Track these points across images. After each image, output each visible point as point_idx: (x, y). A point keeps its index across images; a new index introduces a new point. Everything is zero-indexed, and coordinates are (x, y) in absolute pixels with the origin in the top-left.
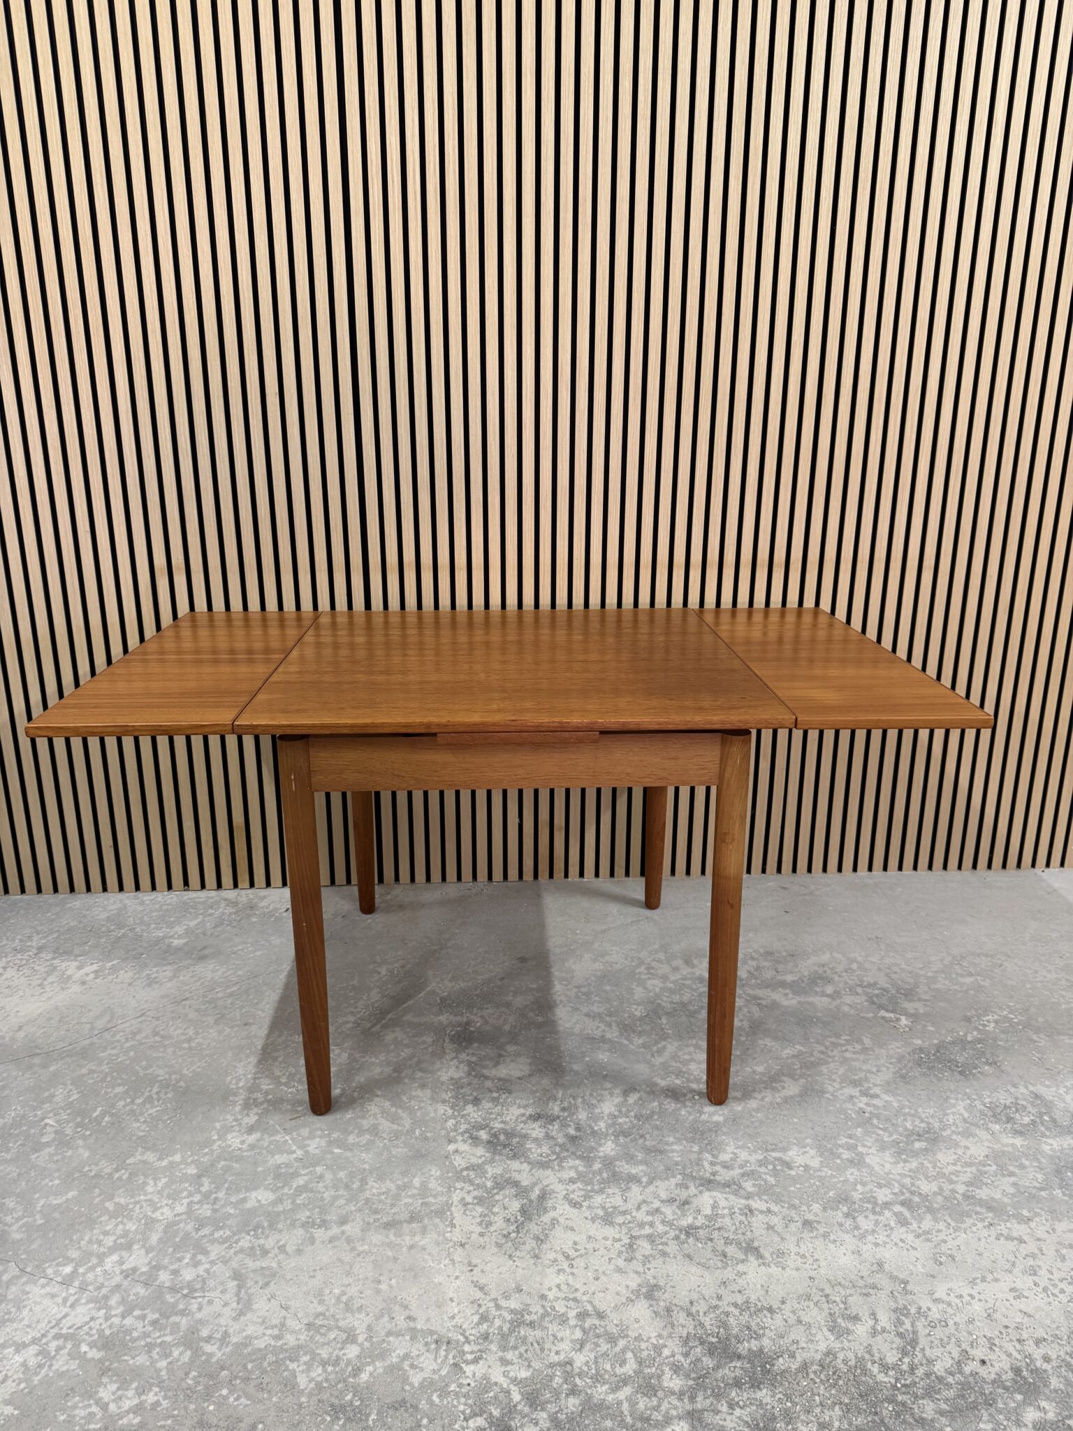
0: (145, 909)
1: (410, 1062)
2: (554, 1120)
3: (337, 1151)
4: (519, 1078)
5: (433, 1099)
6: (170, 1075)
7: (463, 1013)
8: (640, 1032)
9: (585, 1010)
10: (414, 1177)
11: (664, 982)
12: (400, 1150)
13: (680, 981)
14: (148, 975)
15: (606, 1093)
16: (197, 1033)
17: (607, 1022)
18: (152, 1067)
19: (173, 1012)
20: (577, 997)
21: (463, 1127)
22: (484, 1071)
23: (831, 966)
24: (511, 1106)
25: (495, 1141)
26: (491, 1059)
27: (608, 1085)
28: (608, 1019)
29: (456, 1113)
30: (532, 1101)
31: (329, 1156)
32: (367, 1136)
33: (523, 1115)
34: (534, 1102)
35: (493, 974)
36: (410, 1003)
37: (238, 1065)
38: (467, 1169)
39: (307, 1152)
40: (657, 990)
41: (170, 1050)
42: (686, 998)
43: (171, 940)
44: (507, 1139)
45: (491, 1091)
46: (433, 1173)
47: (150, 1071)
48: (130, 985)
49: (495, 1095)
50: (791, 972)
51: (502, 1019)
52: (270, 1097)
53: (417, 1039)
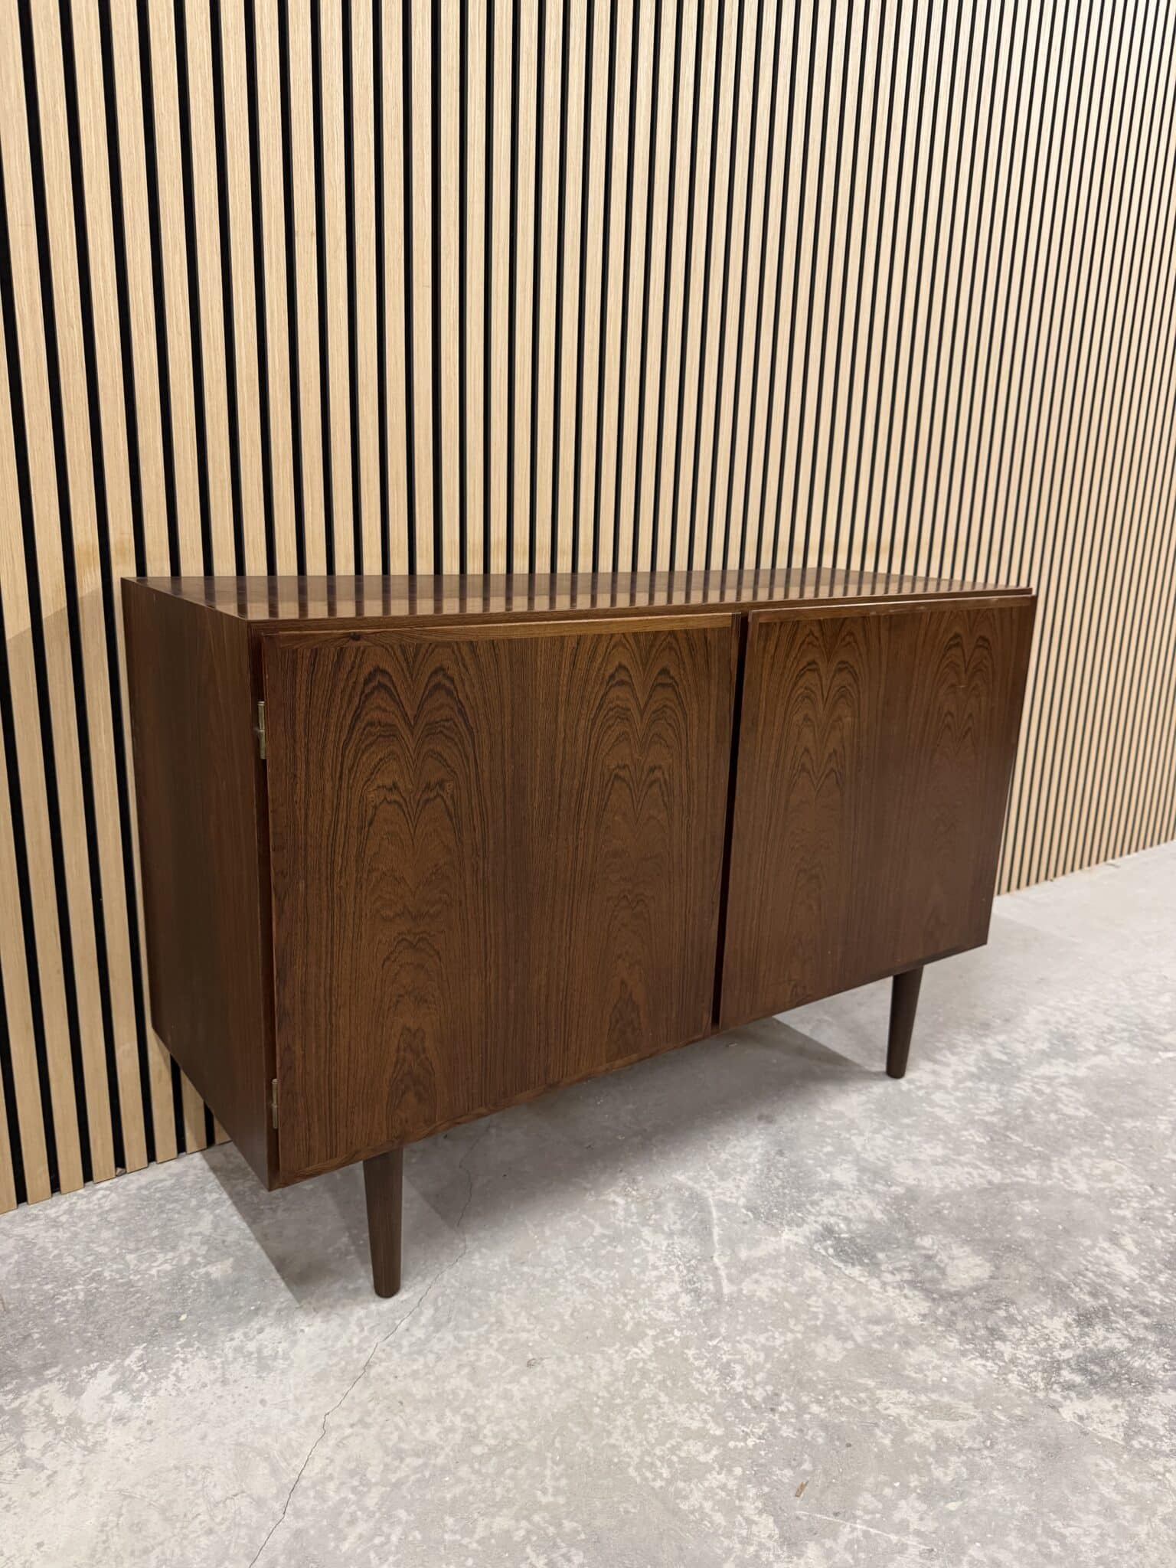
0: (75, 1235)
1: (842, 1317)
2: (1106, 1315)
3: (952, 1506)
4: (991, 1277)
5: (946, 1356)
6: (528, 1518)
7: (802, 1218)
8: (1016, 1161)
10: (1097, 1487)
12: (1020, 1456)
14: (238, 1350)
15: (1097, 1252)
16: (467, 1417)
17: (967, 1164)
18: (476, 1520)
19: (374, 1397)
21: (1037, 1377)
22: (943, 1287)
24: (1042, 1321)
25: (1096, 1378)
26: (926, 1267)
27: (1088, 1242)
28: (962, 1158)
29: (1001, 1364)
30: (1049, 1302)
31: (956, 1522)
32: (954, 1459)
33: (1068, 1326)
34: (1054, 1302)
36: (716, 1231)
37: (612, 1441)
38: (1128, 1437)
39: (918, 1533)
40: (954, 1103)
41: (464, 1471)
42: (994, 1103)
43: (202, 1271)
44: (1103, 1366)
45: (990, 1311)
46: (1106, 1468)
47: (480, 1532)
48: (224, 1382)
49: (1002, 1313)
51: (857, 1207)
52: (738, 1471)
53: (800, 1279)
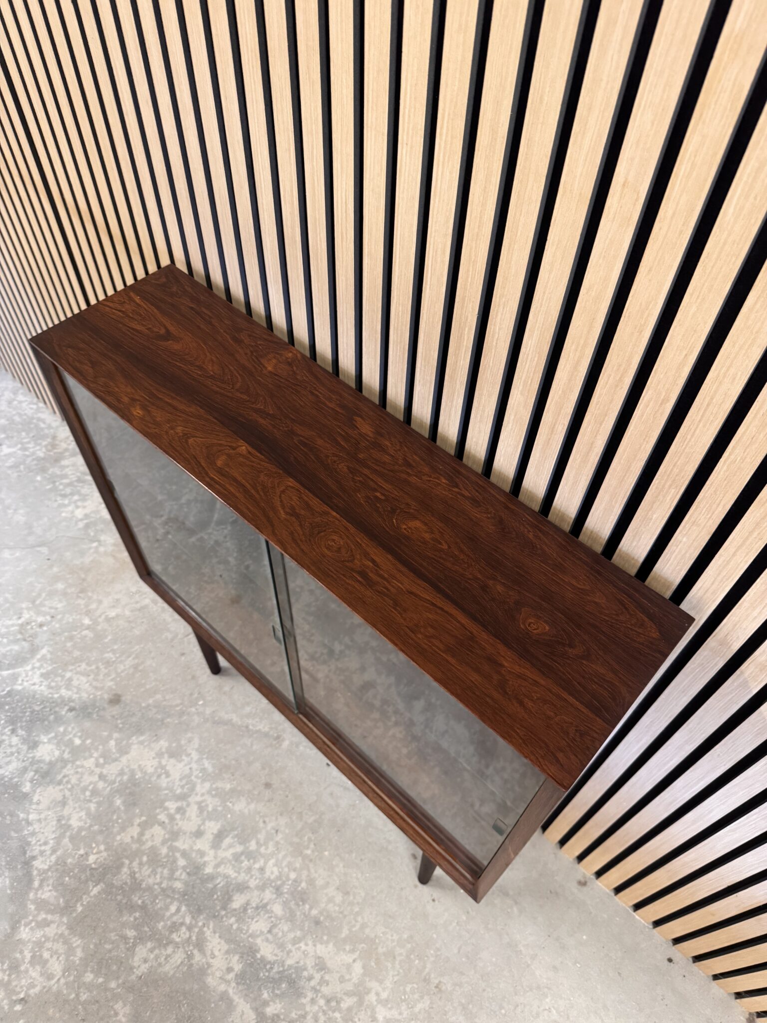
9: (66, 812)
11: (164, 842)
13: (178, 855)
20: (84, 790)
23: (327, 977)
35: (75, 696)
50: (281, 946)
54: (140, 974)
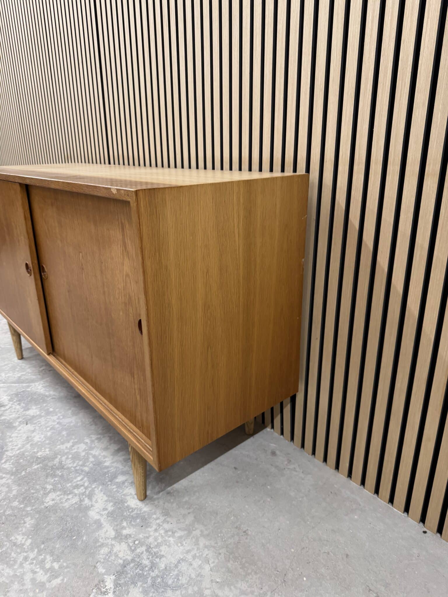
20: (47, 427)
54: (47, 506)
